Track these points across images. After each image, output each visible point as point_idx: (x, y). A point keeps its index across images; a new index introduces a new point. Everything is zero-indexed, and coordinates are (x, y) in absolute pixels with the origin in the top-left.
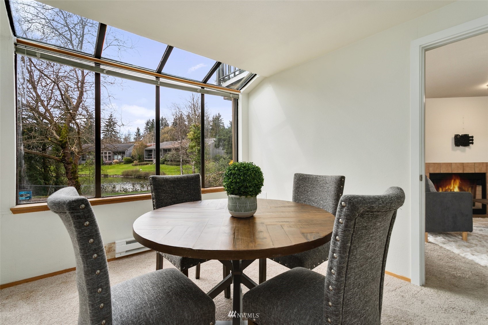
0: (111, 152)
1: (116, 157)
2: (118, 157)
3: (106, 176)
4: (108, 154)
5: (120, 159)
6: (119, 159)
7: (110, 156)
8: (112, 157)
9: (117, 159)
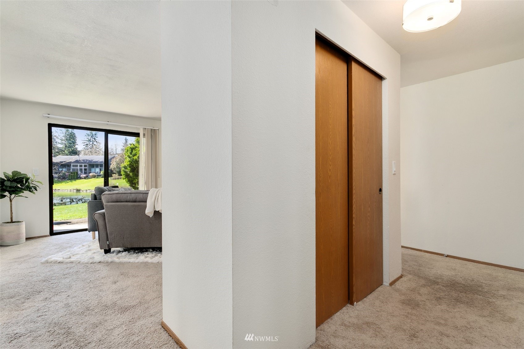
0: (87, 164)
1: (93, 170)
2: (95, 170)
3: (78, 191)
4: (84, 167)
5: (98, 172)
6: (96, 172)
7: (85, 169)
8: (88, 171)
9: (95, 172)
